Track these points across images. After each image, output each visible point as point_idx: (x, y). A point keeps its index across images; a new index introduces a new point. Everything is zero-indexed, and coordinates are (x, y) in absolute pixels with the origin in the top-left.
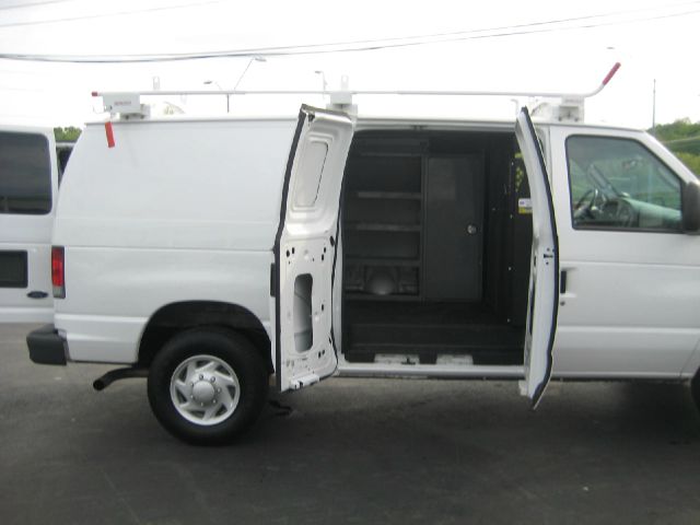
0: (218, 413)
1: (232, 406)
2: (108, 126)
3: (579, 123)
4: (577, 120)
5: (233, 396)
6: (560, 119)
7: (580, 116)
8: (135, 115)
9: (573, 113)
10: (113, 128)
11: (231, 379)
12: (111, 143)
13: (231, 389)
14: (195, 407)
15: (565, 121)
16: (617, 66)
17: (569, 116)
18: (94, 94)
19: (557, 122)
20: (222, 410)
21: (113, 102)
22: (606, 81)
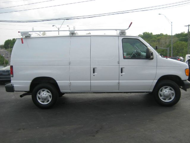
0: (47, 102)
1: (50, 100)
2: (22, 39)
3: (125, 36)
4: (124, 35)
5: (50, 98)
6: (121, 35)
7: (125, 34)
8: (28, 36)
9: (124, 33)
10: (23, 39)
11: (50, 94)
12: (22, 43)
13: (50, 96)
14: (42, 101)
15: (122, 35)
16: (131, 23)
17: (123, 34)
18: (19, 32)
19: (120, 35)
20: (48, 101)
21: (23, 34)
22: (130, 26)
